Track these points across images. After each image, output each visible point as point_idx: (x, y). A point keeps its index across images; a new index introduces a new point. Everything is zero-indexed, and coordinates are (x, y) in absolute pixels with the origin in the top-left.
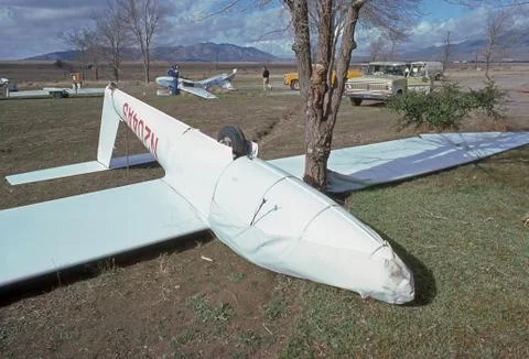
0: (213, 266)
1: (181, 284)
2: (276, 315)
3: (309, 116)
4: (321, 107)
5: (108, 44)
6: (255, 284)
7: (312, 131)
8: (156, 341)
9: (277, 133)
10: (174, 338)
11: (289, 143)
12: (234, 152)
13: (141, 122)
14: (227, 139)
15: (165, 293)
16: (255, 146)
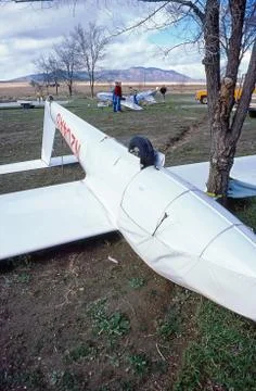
0: (117, 268)
1: (86, 287)
2: (170, 335)
3: (215, 129)
4: (227, 121)
5: (65, 68)
6: (154, 293)
7: (218, 142)
8: (51, 352)
9: (187, 139)
10: (67, 352)
11: (197, 149)
12: (141, 163)
13: (69, 130)
14: (136, 149)
15: (70, 295)
16: (162, 157)
